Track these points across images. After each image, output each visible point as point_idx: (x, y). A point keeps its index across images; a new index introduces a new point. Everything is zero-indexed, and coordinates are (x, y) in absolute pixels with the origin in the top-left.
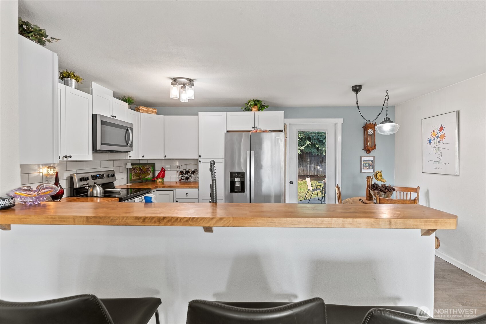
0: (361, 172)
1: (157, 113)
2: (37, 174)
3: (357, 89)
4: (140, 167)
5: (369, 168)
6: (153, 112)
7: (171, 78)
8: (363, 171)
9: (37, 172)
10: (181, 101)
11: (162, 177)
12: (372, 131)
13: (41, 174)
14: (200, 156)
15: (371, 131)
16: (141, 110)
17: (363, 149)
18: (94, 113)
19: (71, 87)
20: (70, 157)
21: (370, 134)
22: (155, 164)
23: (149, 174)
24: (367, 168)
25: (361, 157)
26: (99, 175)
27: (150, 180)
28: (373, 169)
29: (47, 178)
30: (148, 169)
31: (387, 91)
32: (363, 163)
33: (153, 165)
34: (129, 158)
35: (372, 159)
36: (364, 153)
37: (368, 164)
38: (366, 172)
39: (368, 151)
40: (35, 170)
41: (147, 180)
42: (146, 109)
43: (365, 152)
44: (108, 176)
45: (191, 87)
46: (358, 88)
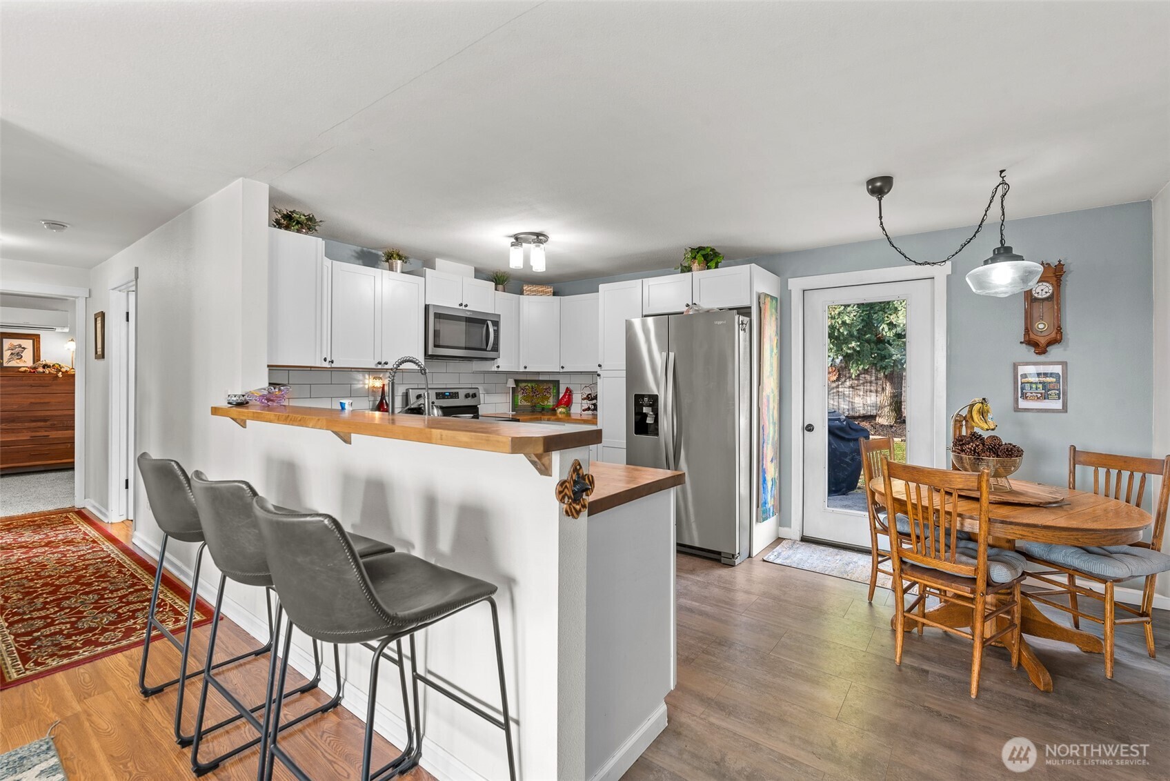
0: (1017, 409)
1: (555, 294)
2: (361, 386)
3: (880, 187)
4: (532, 387)
5: (1045, 397)
6: (546, 293)
7: (511, 236)
8: (1023, 404)
9: (361, 383)
10: (534, 270)
11: (565, 404)
12: (1051, 288)
13: (367, 387)
14: (600, 366)
15: (1042, 287)
16: (527, 291)
17: (1021, 343)
18: (427, 303)
19: (396, 271)
20: (386, 363)
21: (1040, 297)
22: (559, 381)
23: (549, 398)
24: (1038, 398)
25: (1015, 367)
26: (449, 393)
27: (550, 409)
28: (1061, 400)
29: (373, 391)
30: (546, 389)
31: (1002, 172)
32: (1022, 383)
33: (557, 383)
34: (496, 369)
35: (1058, 369)
36: (1028, 353)
37: (1040, 386)
38: (1033, 409)
39: (1040, 348)
40: (359, 381)
41: (543, 409)
42: (534, 289)
43: (1029, 351)
44: (467, 396)
45: (539, 246)
46: (878, 184)
